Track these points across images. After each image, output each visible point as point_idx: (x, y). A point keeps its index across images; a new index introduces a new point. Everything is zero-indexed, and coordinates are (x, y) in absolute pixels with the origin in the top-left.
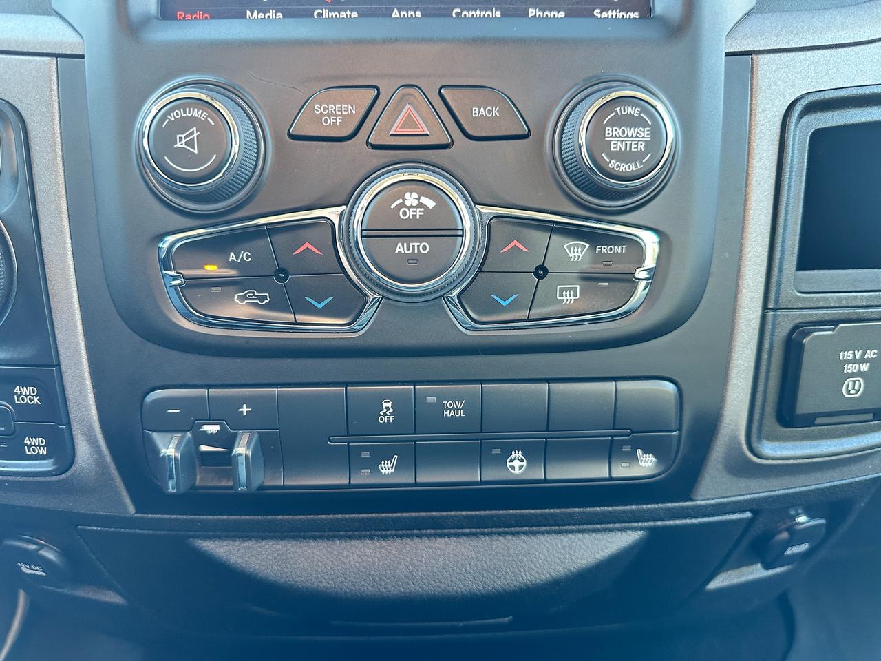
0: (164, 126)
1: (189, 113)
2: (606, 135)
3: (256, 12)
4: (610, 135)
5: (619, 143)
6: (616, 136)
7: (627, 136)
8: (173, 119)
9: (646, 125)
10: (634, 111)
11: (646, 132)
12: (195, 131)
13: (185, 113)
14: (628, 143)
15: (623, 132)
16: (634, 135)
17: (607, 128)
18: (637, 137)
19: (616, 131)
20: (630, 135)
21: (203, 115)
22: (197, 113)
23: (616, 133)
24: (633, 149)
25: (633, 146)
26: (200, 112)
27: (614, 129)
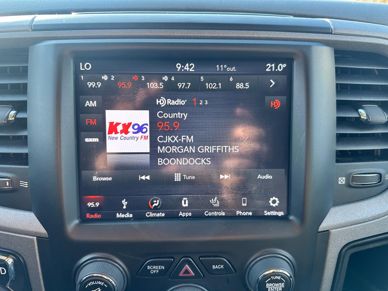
0: (86, 287)
1: (97, 283)
2: (267, 286)
3: (121, 214)
4: (268, 286)
5: (272, 289)
6: (271, 286)
7: (275, 286)
8: (90, 285)
9: (283, 282)
10: (279, 278)
11: (283, 284)
12: (99, 289)
13: (95, 283)
14: (275, 288)
15: (274, 285)
16: (278, 286)
17: (267, 284)
18: (279, 286)
19: (271, 284)
20: (276, 286)
21: (102, 283)
22: (100, 283)
23: (271, 285)
24: (277, 290)
25: (277, 289)
26: (101, 282)
27: (270, 284)
